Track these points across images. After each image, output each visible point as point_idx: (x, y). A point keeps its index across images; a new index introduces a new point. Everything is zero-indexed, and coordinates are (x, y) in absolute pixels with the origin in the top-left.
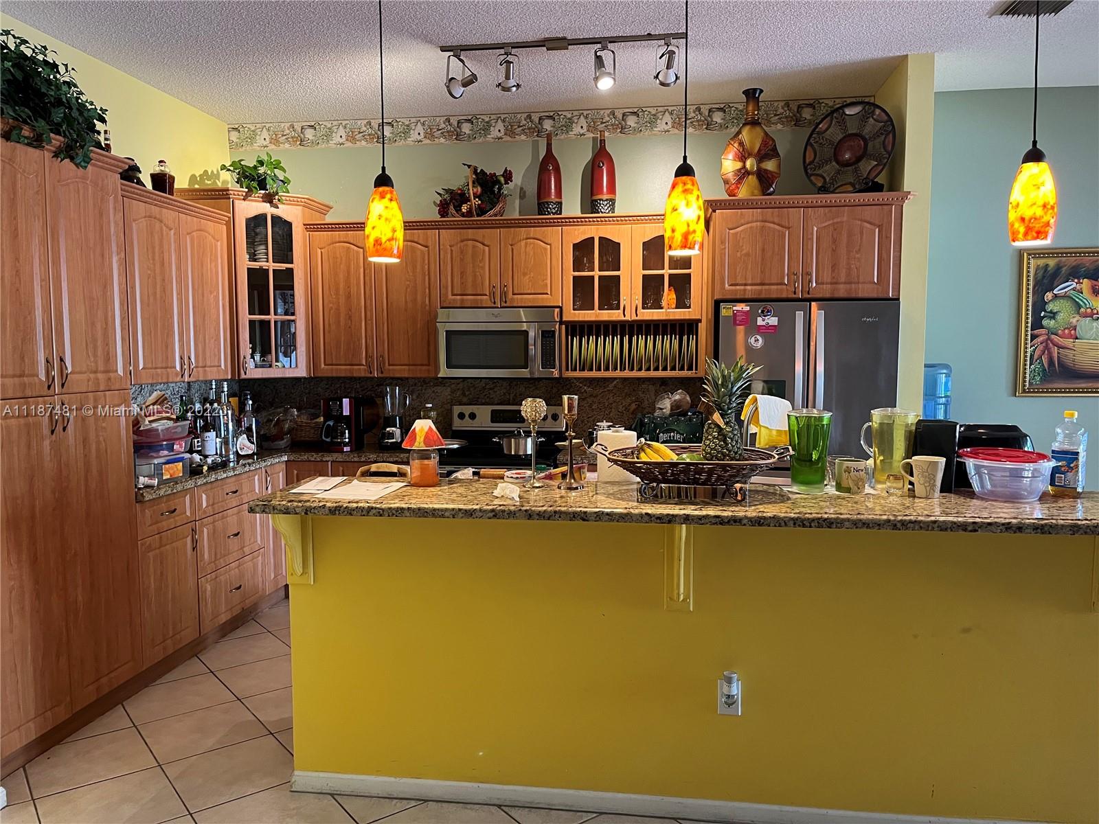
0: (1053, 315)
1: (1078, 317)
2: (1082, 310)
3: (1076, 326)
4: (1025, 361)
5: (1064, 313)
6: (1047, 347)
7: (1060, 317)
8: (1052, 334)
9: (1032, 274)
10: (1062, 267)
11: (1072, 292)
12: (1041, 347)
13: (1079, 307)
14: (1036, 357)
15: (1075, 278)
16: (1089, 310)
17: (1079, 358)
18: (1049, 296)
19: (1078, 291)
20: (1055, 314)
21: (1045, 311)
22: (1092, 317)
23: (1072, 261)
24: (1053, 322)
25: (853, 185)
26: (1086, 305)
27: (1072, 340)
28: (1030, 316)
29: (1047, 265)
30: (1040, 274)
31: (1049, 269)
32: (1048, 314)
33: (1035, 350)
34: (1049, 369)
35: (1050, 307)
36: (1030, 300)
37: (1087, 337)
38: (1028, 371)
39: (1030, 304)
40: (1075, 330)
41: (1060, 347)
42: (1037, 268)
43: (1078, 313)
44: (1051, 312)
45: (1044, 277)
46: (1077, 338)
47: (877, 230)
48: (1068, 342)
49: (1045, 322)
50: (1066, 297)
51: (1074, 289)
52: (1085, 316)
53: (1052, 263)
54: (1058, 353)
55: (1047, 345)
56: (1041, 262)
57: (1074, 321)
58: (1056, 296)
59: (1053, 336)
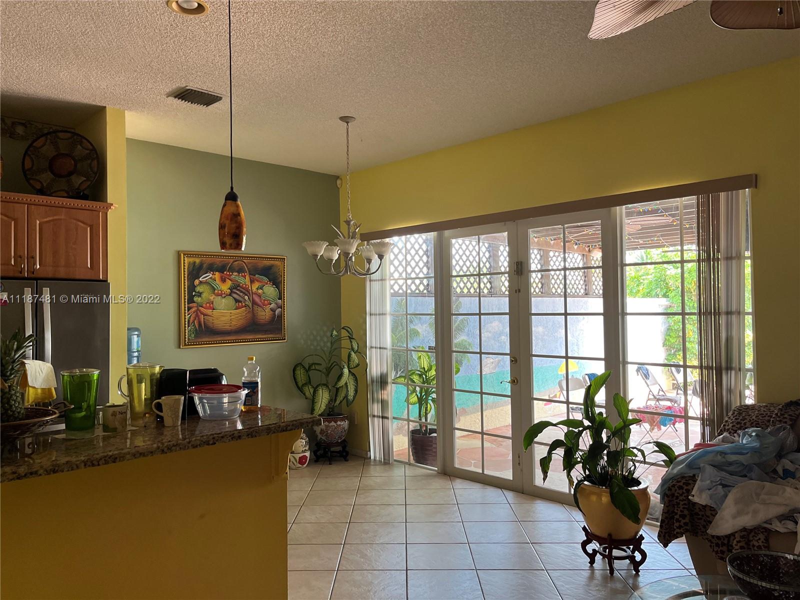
0: (200, 294)
1: (214, 296)
2: (216, 291)
3: (213, 302)
4: (185, 324)
5: (206, 294)
6: (197, 315)
7: (204, 295)
8: (200, 306)
9: (186, 268)
10: (203, 264)
11: (210, 280)
12: (194, 315)
13: (214, 289)
14: (191, 321)
15: (211, 271)
16: (220, 292)
17: (216, 322)
18: (197, 282)
19: (213, 279)
20: (201, 293)
21: (195, 292)
22: (222, 296)
23: (209, 261)
24: (200, 299)
25: (67, 192)
26: (218, 288)
27: (211, 310)
28: (186, 295)
29: (195, 262)
30: (191, 268)
31: (196, 264)
32: (197, 294)
33: (190, 317)
34: (199, 328)
35: (198, 289)
36: (186, 284)
37: (220, 308)
38: (187, 331)
39: (186, 287)
40: (213, 304)
41: (204, 315)
42: (189, 263)
43: (214, 294)
44: (199, 292)
45: (193, 270)
46: (214, 309)
47: (89, 229)
48: (209, 312)
49: (195, 299)
50: (206, 283)
51: (211, 278)
52: (218, 295)
53: (198, 261)
54: (204, 319)
55: (197, 313)
56: (192, 260)
57: (212, 298)
58: (201, 282)
59: (200, 308)
